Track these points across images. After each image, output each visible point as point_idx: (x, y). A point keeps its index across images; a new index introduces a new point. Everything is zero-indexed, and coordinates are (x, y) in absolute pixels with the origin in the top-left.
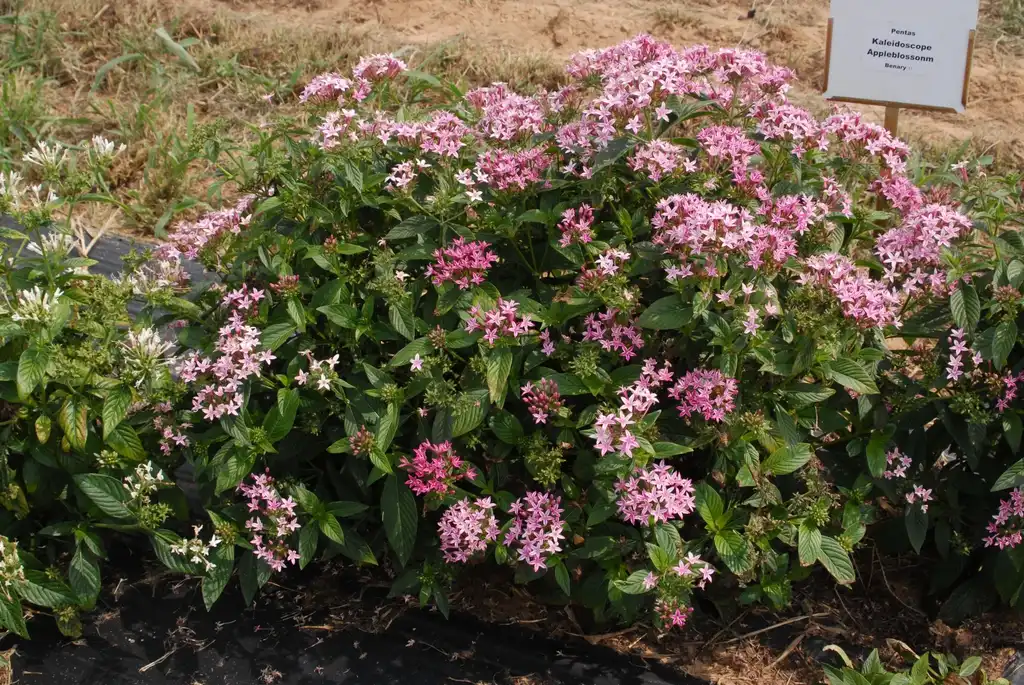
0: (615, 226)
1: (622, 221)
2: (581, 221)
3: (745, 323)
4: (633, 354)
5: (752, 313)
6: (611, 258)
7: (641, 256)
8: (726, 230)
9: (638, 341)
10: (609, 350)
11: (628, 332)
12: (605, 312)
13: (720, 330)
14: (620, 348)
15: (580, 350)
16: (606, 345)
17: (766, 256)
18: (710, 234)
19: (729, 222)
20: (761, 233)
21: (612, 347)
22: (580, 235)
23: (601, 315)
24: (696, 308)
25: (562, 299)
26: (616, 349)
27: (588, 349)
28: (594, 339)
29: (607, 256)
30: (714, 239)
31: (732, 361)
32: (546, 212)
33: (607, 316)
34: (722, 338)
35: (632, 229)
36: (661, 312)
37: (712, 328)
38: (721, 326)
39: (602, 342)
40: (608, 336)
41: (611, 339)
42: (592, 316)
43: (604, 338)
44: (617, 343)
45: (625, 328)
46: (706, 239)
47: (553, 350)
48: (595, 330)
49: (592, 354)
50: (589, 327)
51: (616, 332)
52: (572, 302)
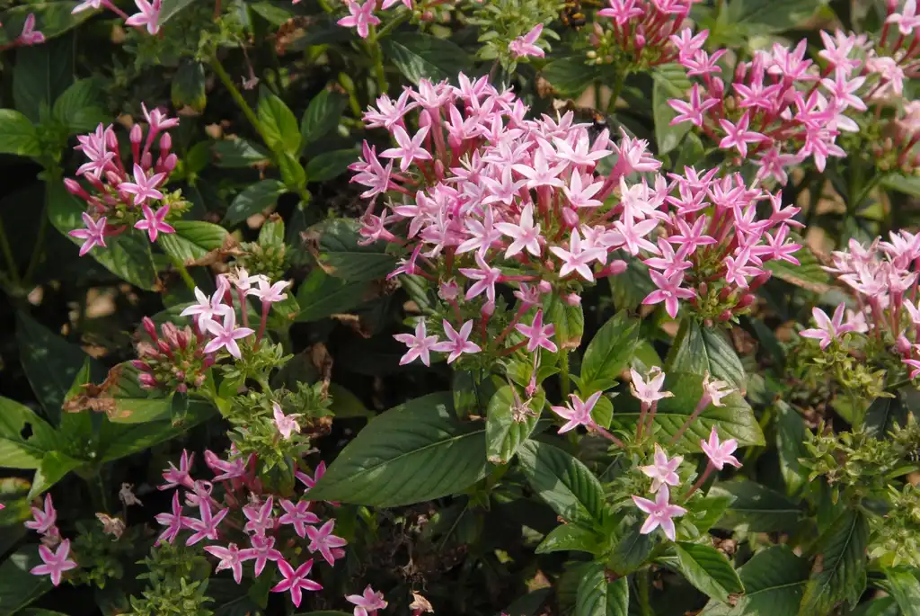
0: (251, 153)
1: (272, 138)
2: (138, 172)
3: (640, 503)
4: (311, 585)
5: (663, 470)
6: (228, 299)
7: (327, 266)
8: (572, 217)
9: (327, 542)
10: (238, 577)
11: (297, 515)
12: (221, 449)
13: (572, 500)
14: (271, 566)
15: (152, 576)
16: (227, 559)
17: (704, 272)
18: (524, 234)
19: (582, 192)
20: (688, 199)
21: (248, 566)
22: (135, 211)
23: (211, 458)
24: (495, 445)
25: (93, 403)
26: (258, 570)
27: (173, 571)
28: (192, 540)
29: (218, 295)
30: (534, 250)
31: (613, 593)
32: (33, 116)
33: (229, 466)
34: (582, 523)
35: (303, 162)
36: (392, 452)
37: (548, 496)
38: (577, 487)
39: (216, 551)
40: (234, 534)
41: (242, 540)
42: (186, 461)
43: (222, 541)
44: (261, 552)
45: (286, 504)
46: (512, 251)
47: (70, 565)
48: (194, 512)
49: (186, 591)
50: (175, 501)
51: (258, 518)
52: (123, 412)
